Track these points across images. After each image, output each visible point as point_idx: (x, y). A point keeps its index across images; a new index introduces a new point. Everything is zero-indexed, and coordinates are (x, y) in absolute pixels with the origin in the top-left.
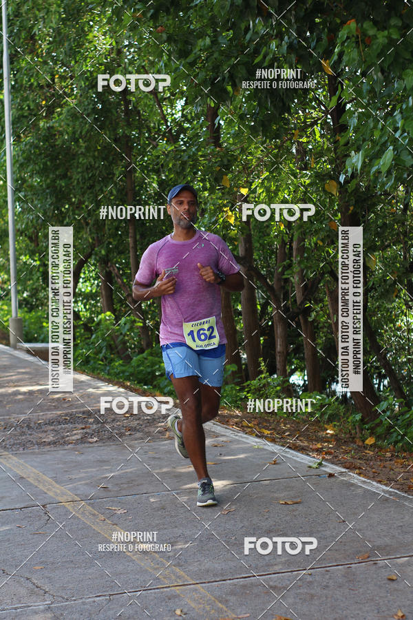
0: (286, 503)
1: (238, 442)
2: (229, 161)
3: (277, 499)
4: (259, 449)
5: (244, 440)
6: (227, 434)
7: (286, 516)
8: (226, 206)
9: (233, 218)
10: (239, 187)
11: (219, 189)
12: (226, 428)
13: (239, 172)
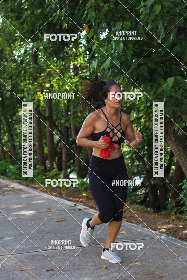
0: (58, 221)
1: (39, 196)
2: (41, 71)
3: (54, 219)
4: (48, 199)
5: (42, 195)
6: (35, 193)
7: (57, 226)
8: (39, 91)
9: (42, 97)
10: (45, 83)
11: (36, 84)
12: (34, 190)
13: (46, 76)
